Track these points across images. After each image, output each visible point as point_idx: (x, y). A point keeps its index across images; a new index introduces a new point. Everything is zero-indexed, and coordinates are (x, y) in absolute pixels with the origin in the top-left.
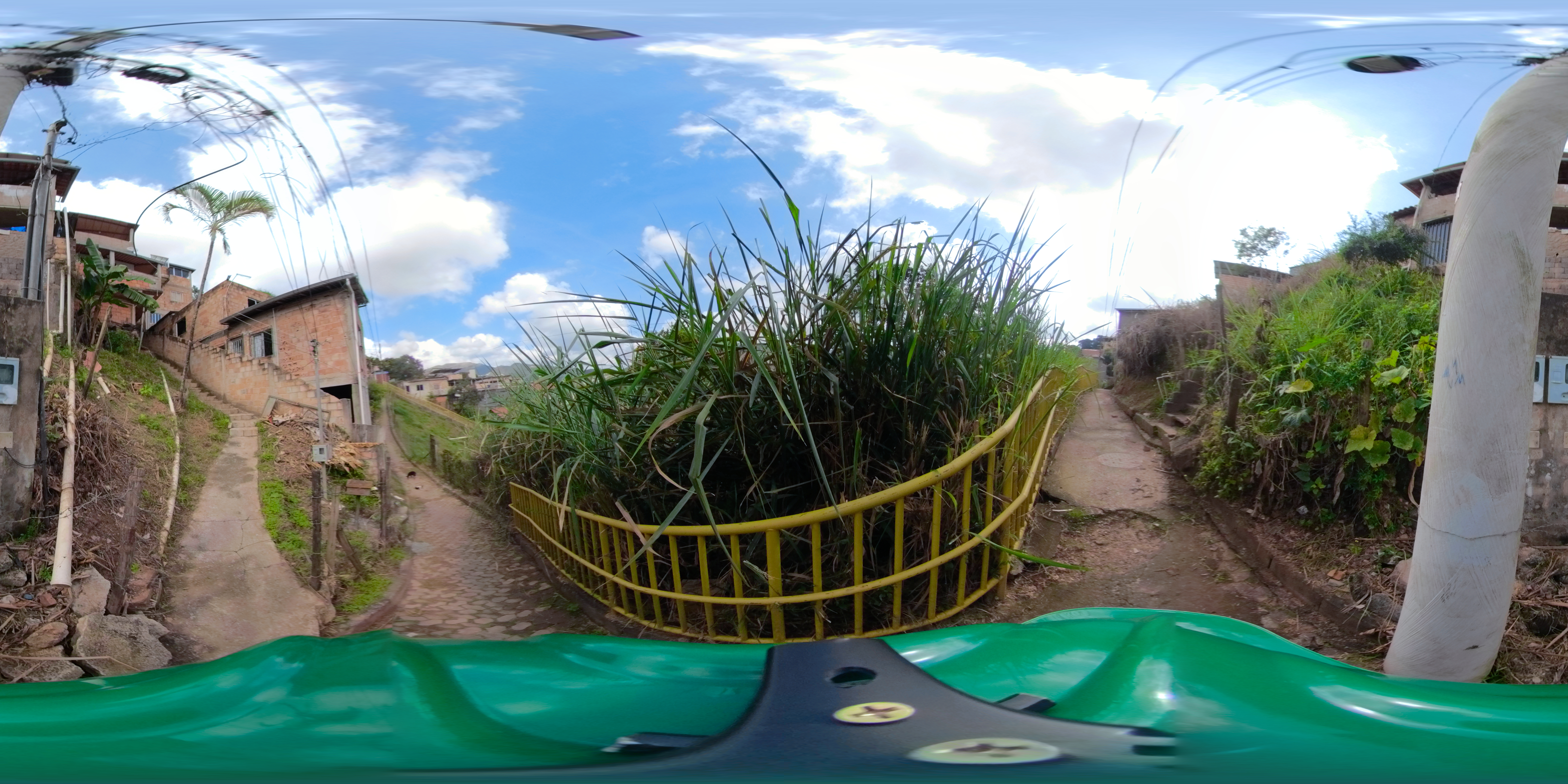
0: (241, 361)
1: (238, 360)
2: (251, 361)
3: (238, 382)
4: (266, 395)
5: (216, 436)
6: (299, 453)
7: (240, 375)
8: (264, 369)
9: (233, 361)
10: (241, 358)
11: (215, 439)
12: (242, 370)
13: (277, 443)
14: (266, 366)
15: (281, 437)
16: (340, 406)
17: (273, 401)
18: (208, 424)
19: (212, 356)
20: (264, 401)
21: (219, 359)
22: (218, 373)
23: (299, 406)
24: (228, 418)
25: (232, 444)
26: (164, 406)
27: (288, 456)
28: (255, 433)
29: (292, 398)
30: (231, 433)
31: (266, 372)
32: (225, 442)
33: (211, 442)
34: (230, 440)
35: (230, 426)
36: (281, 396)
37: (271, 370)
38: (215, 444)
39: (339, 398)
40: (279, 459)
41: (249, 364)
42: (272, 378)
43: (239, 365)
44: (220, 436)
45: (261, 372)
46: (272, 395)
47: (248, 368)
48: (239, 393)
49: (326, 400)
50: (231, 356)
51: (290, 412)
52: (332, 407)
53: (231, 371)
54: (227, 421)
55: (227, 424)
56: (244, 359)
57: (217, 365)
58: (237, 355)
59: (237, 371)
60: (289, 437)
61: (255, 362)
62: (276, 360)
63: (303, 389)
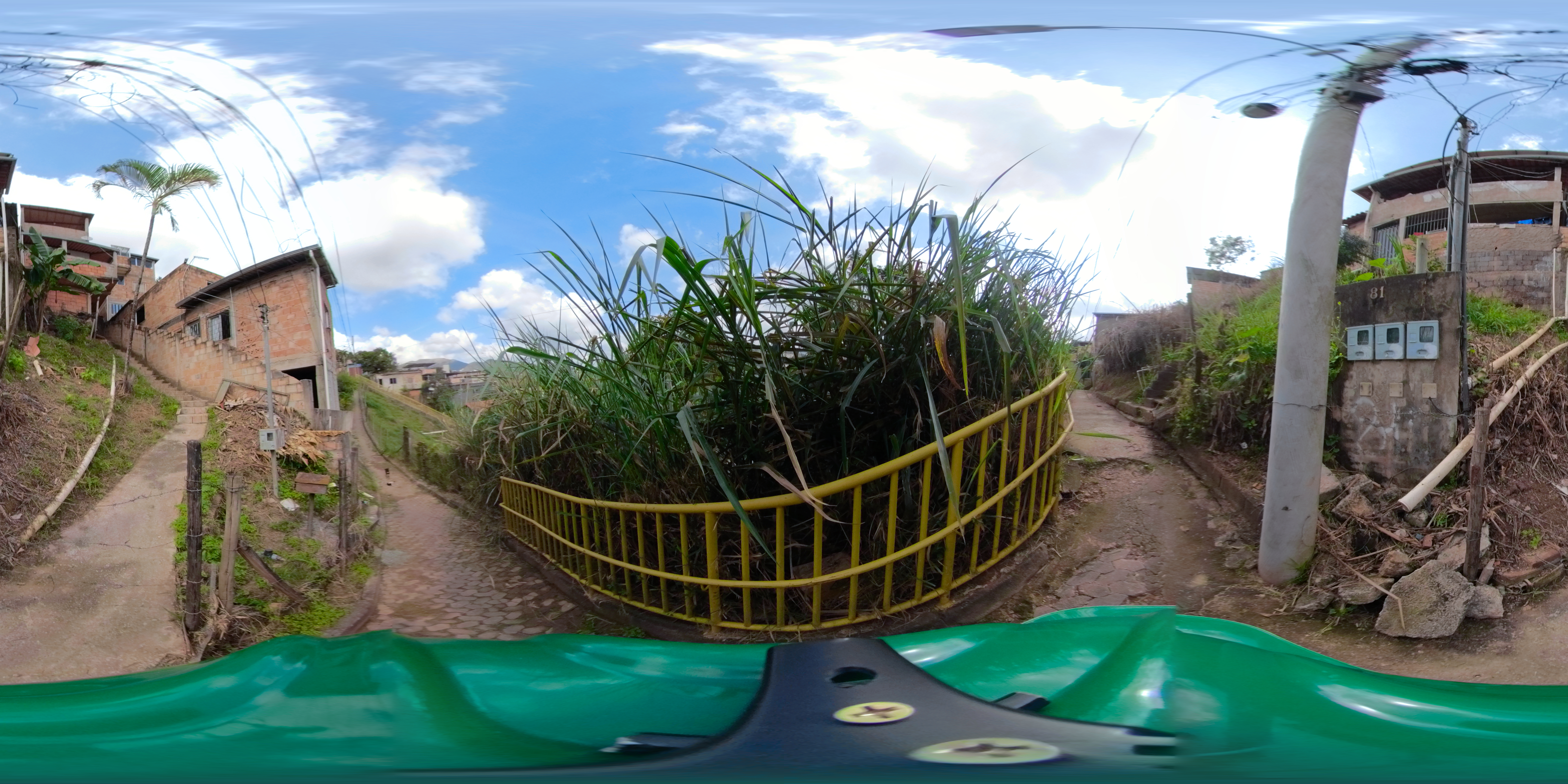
0: (195, 344)
1: (192, 343)
2: (205, 343)
3: (192, 366)
4: (221, 378)
5: (160, 422)
6: (250, 441)
7: (194, 359)
8: (218, 351)
9: (188, 345)
10: (195, 341)
11: (158, 425)
12: (197, 353)
13: (225, 429)
14: (220, 347)
15: (230, 423)
16: (300, 388)
17: (226, 385)
18: (154, 410)
19: (167, 341)
20: (218, 385)
21: (173, 344)
22: (172, 359)
23: (255, 389)
24: (179, 404)
25: (178, 431)
26: (105, 389)
27: (237, 445)
28: (205, 420)
29: (247, 381)
30: (179, 420)
31: (220, 353)
32: (170, 428)
33: (152, 428)
34: (176, 427)
35: (178, 412)
36: (235, 379)
37: (225, 351)
38: (158, 431)
39: (299, 379)
40: (224, 447)
41: (203, 346)
42: (227, 359)
43: (193, 348)
44: (165, 422)
45: (215, 354)
46: (226, 378)
47: (202, 351)
48: (193, 378)
49: (284, 382)
50: (186, 340)
51: (245, 396)
52: (291, 390)
53: (186, 355)
54: (176, 406)
55: (176, 410)
56: (199, 341)
57: (172, 349)
58: (191, 338)
59: (191, 355)
60: (240, 422)
61: (209, 344)
62: (233, 342)
63: (259, 370)
